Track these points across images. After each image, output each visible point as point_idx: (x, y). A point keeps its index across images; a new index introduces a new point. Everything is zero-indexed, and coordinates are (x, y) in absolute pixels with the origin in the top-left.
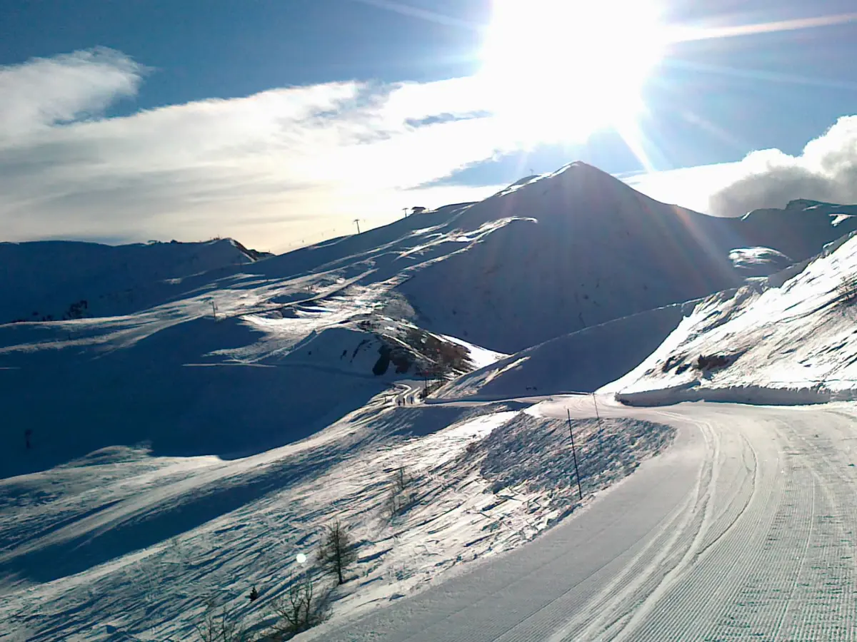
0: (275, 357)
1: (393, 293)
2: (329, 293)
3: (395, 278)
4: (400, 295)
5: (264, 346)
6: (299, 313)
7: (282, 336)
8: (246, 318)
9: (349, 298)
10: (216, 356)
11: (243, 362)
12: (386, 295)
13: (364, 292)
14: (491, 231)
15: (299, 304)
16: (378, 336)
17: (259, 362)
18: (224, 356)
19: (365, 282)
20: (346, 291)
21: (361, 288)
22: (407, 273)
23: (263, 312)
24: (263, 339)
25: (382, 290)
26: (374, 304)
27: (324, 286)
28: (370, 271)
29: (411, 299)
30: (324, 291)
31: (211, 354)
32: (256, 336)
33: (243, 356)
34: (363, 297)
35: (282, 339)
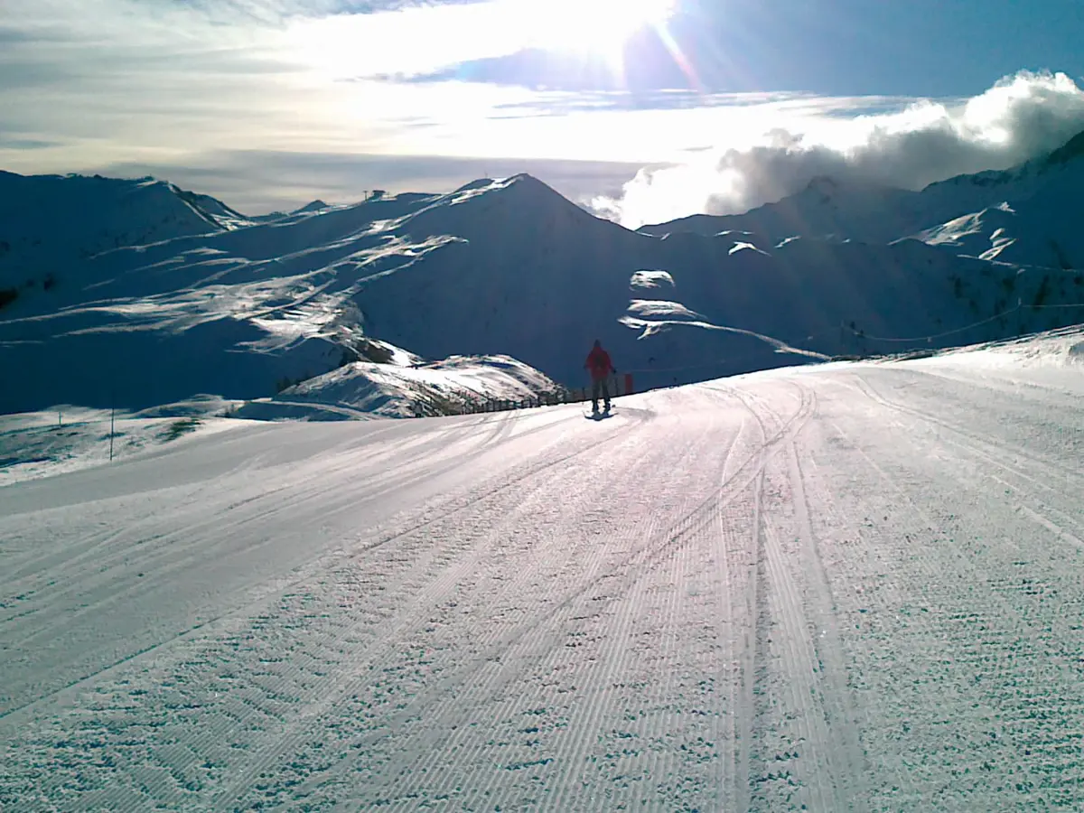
0: (278, 350)
1: (350, 302)
2: (304, 299)
3: (351, 288)
4: (355, 304)
5: (269, 341)
6: (286, 316)
7: (280, 335)
8: (254, 320)
9: (318, 304)
10: (242, 346)
11: (260, 351)
12: (345, 303)
13: (329, 299)
14: (432, 249)
15: (286, 308)
16: (342, 346)
17: (270, 352)
18: (247, 347)
19: (329, 291)
20: (315, 298)
21: (325, 296)
22: (362, 283)
23: (264, 314)
24: (269, 336)
25: (341, 299)
26: (336, 311)
27: (300, 292)
28: (333, 281)
29: (362, 307)
30: (299, 297)
31: (238, 345)
32: (263, 334)
33: (257, 346)
34: (328, 304)
35: (279, 337)
